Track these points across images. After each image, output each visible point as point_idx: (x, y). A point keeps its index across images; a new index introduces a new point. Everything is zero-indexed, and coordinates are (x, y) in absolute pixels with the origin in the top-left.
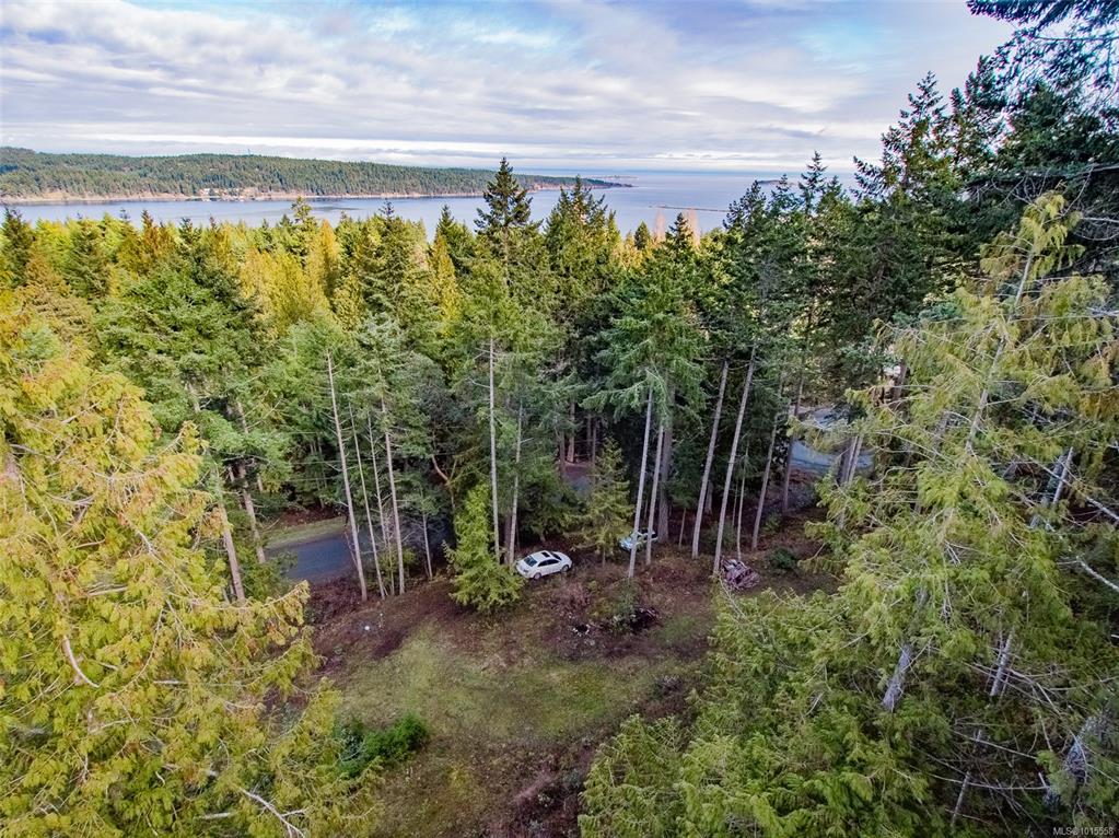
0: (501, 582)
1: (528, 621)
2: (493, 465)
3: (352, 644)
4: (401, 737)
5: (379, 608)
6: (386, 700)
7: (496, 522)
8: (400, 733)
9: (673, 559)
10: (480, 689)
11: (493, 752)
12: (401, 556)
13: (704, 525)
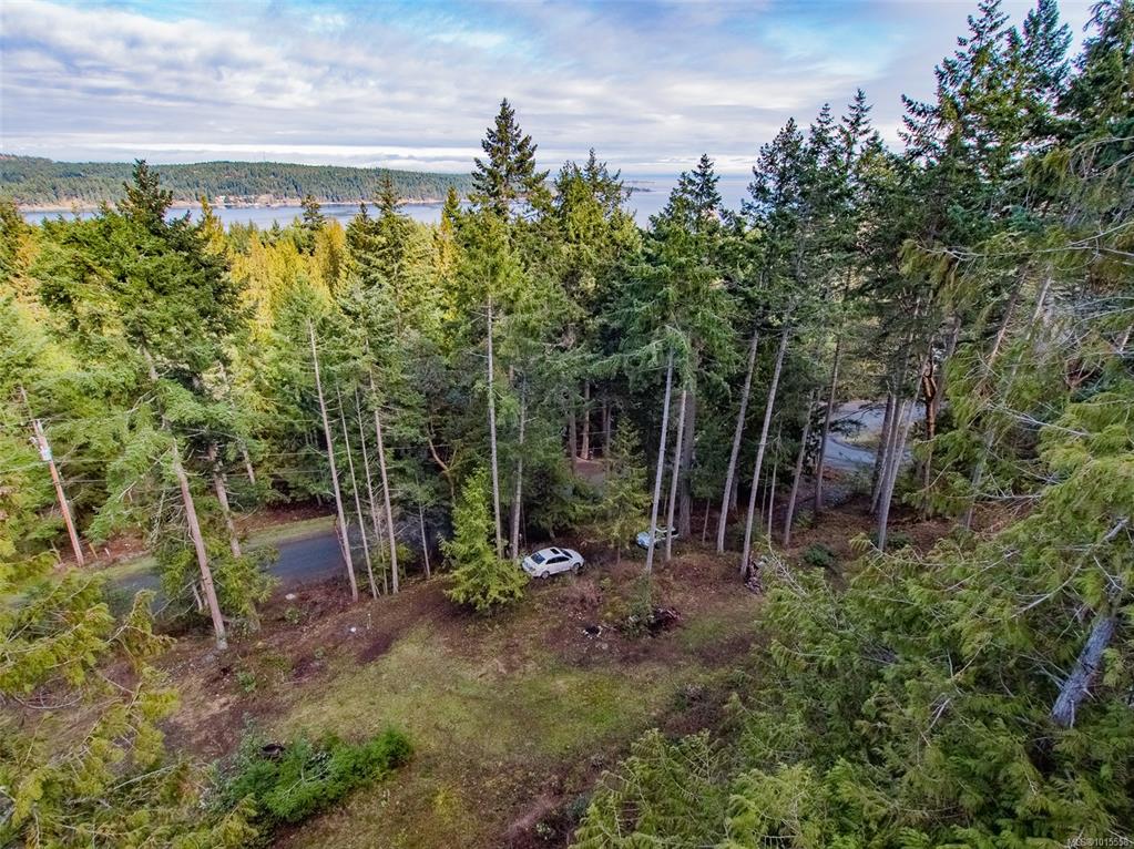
0: (503, 577)
1: (533, 623)
2: (494, 447)
3: (336, 647)
4: (379, 753)
5: (369, 608)
6: (369, 710)
7: (497, 511)
8: (379, 749)
9: (695, 555)
10: (476, 698)
11: (487, 772)
12: (394, 551)
13: (730, 521)
